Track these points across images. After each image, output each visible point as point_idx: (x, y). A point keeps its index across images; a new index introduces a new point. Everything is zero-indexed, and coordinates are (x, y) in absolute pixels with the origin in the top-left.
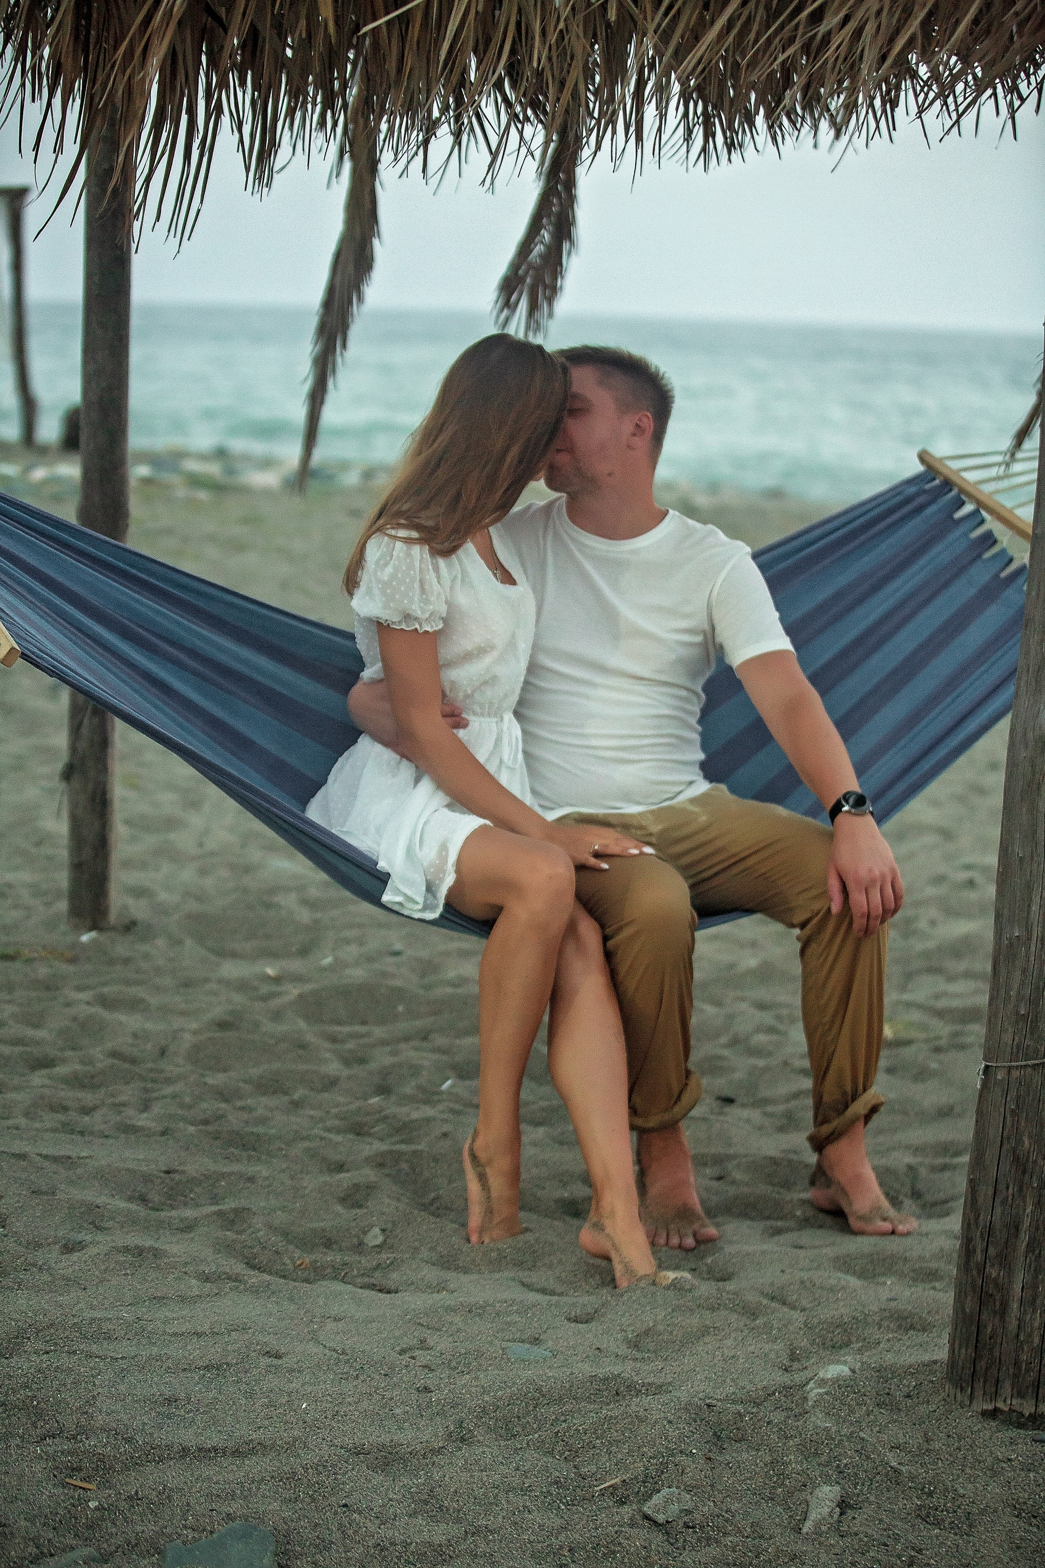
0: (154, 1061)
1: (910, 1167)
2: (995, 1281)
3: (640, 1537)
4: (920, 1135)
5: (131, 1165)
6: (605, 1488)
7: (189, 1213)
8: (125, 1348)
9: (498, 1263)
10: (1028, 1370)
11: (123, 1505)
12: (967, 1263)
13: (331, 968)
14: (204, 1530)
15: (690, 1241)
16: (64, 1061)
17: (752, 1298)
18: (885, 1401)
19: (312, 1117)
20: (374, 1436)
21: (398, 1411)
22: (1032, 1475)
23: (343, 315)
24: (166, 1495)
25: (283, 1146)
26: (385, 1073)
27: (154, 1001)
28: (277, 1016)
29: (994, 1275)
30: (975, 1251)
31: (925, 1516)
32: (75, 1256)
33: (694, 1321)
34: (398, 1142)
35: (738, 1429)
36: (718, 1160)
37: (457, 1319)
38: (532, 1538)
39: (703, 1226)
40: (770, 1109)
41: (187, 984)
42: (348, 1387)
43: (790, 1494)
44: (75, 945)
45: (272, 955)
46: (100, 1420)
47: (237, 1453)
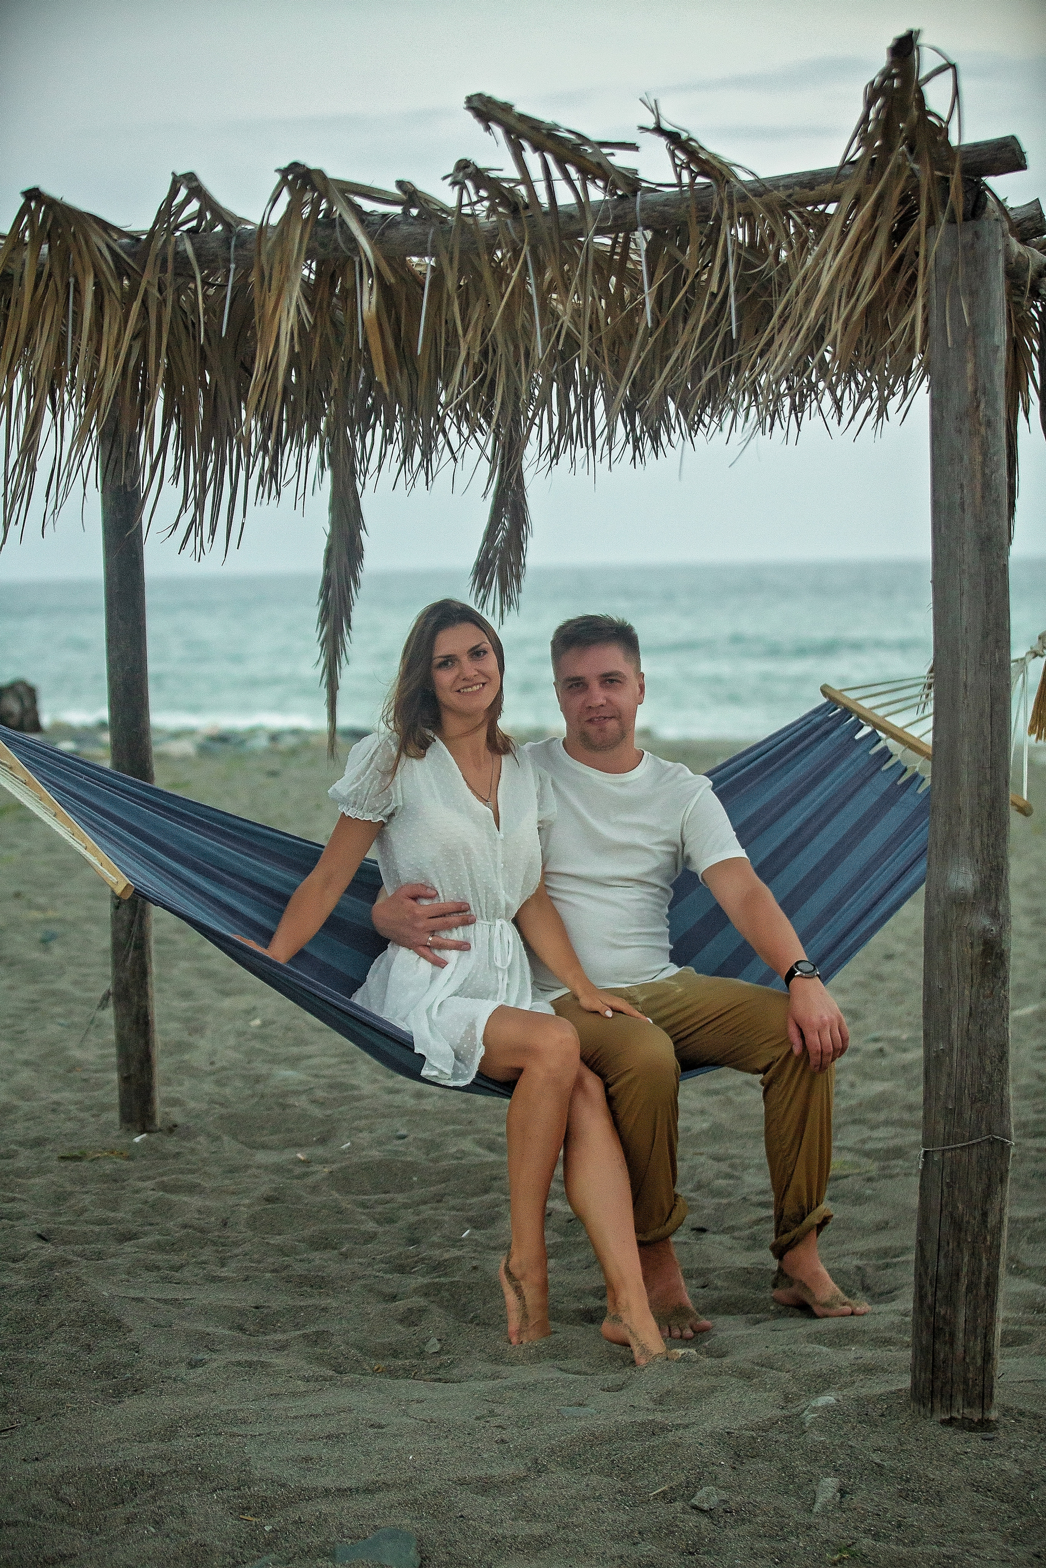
0: (219, 1230)
1: (859, 1268)
2: (944, 1317)
3: (693, 1520)
4: (861, 1245)
5: (226, 1303)
6: (657, 1494)
7: (279, 1337)
8: (258, 1429)
9: (537, 1357)
10: (975, 1385)
11: (290, 1527)
12: (921, 1305)
13: (349, 1150)
14: (359, 1537)
15: (689, 1333)
16: (146, 1234)
17: (747, 1366)
18: (865, 1418)
19: (361, 1264)
20: (472, 1473)
21: (485, 1456)
22: (984, 1462)
23: (345, 600)
24: (322, 1519)
25: (345, 1284)
26: (412, 1227)
27: (207, 1184)
28: (315, 1189)
29: (942, 1312)
30: (926, 1294)
31: (905, 1495)
32: (200, 1370)
33: (704, 1383)
34: (436, 1277)
35: (753, 1448)
36: (701, 1273)
37: (516, 1395)
38: (608, 1528)
39: (697, 1320)
40: (736, 1234)
41: (232, 1170)
42: (442, 1444)
43: (800, 1488)
44: (130, 1145)
45: (299, 1145)
46: (257, 1474)
47: (367, 1491)
